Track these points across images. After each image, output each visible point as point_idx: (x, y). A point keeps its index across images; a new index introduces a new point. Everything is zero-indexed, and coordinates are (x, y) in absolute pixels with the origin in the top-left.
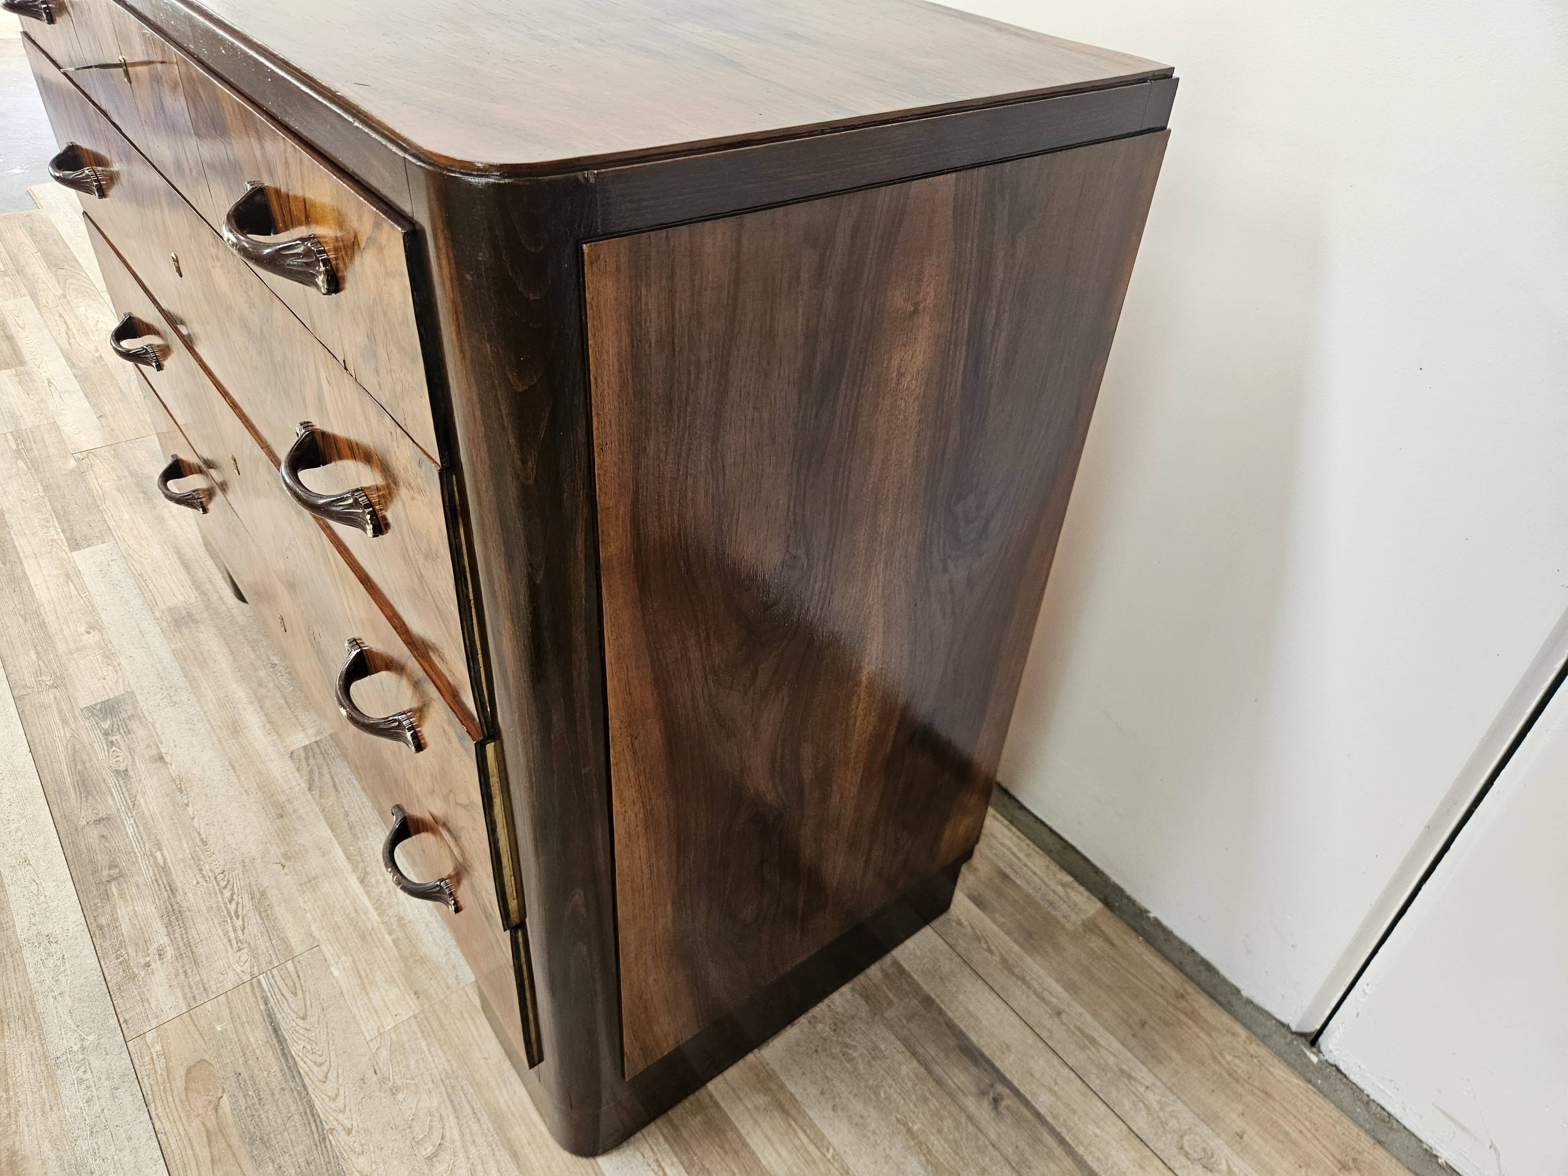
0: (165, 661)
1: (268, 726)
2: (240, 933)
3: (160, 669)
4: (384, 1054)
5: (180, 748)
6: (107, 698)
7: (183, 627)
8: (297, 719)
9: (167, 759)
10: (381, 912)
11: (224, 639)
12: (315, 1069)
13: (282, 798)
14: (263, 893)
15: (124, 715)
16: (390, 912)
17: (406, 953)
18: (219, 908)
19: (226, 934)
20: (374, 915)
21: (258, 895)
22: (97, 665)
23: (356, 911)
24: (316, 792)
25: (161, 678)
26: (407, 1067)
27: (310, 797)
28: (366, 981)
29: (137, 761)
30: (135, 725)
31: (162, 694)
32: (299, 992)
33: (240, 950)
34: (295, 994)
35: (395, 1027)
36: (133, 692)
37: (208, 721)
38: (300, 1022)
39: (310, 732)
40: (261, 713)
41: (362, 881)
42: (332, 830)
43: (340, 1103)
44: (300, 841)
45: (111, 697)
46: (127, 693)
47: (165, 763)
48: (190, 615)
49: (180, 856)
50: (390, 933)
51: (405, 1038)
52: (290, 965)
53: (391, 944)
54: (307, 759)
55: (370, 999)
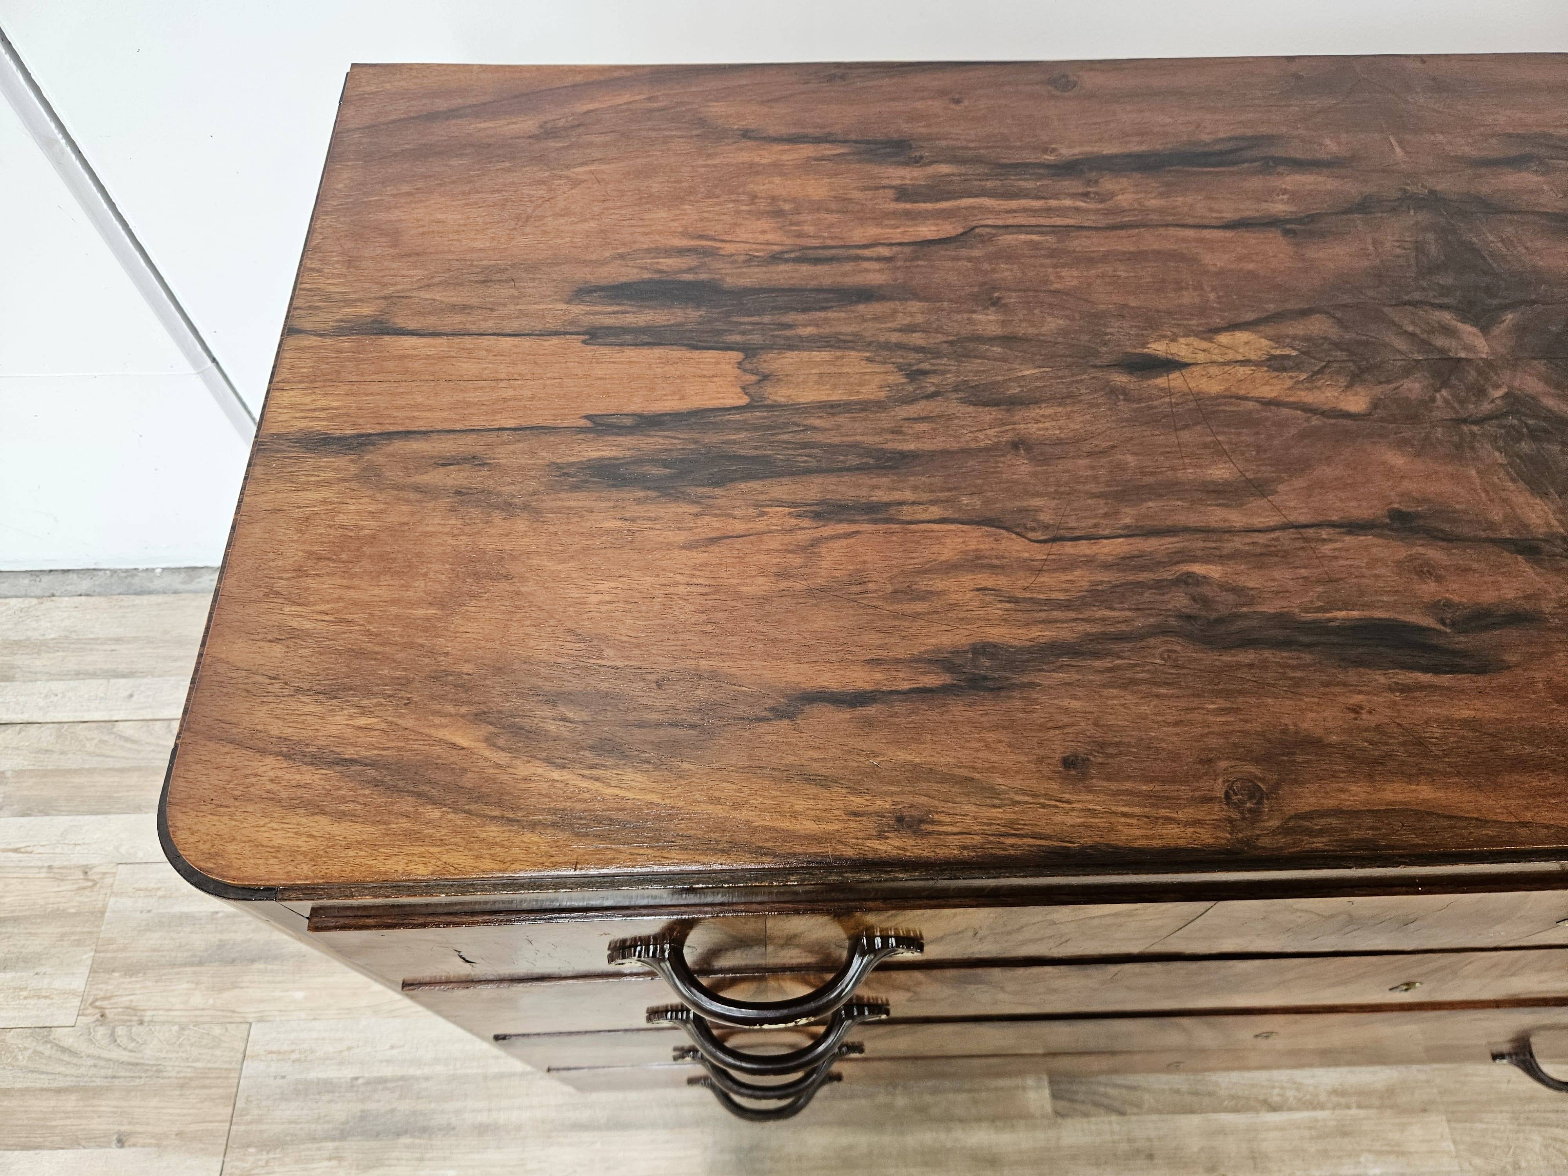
1: (999, 1123)
4: (1478, 1161)
10: (1321, 1107)
13: (1123, 1146)
16: (1323, 1097)
17: (1376, 1103)
20: (1320, 1114)
23: (1310, 1128)
24: (1129, 1109)
26: (1496, 1147)
27: (1134, 1118)
28: (1396, 1149)
35: (1454, 1142)
40: (974, 1124)
41: (1274, 1108)
42: (1192, 1112)
44: (1195, 1149)
50: (1348, 1107)
51: (1467, 1139)
53: (1362, 1111)
54: (1073, 1101)
55: (1416, 1152)
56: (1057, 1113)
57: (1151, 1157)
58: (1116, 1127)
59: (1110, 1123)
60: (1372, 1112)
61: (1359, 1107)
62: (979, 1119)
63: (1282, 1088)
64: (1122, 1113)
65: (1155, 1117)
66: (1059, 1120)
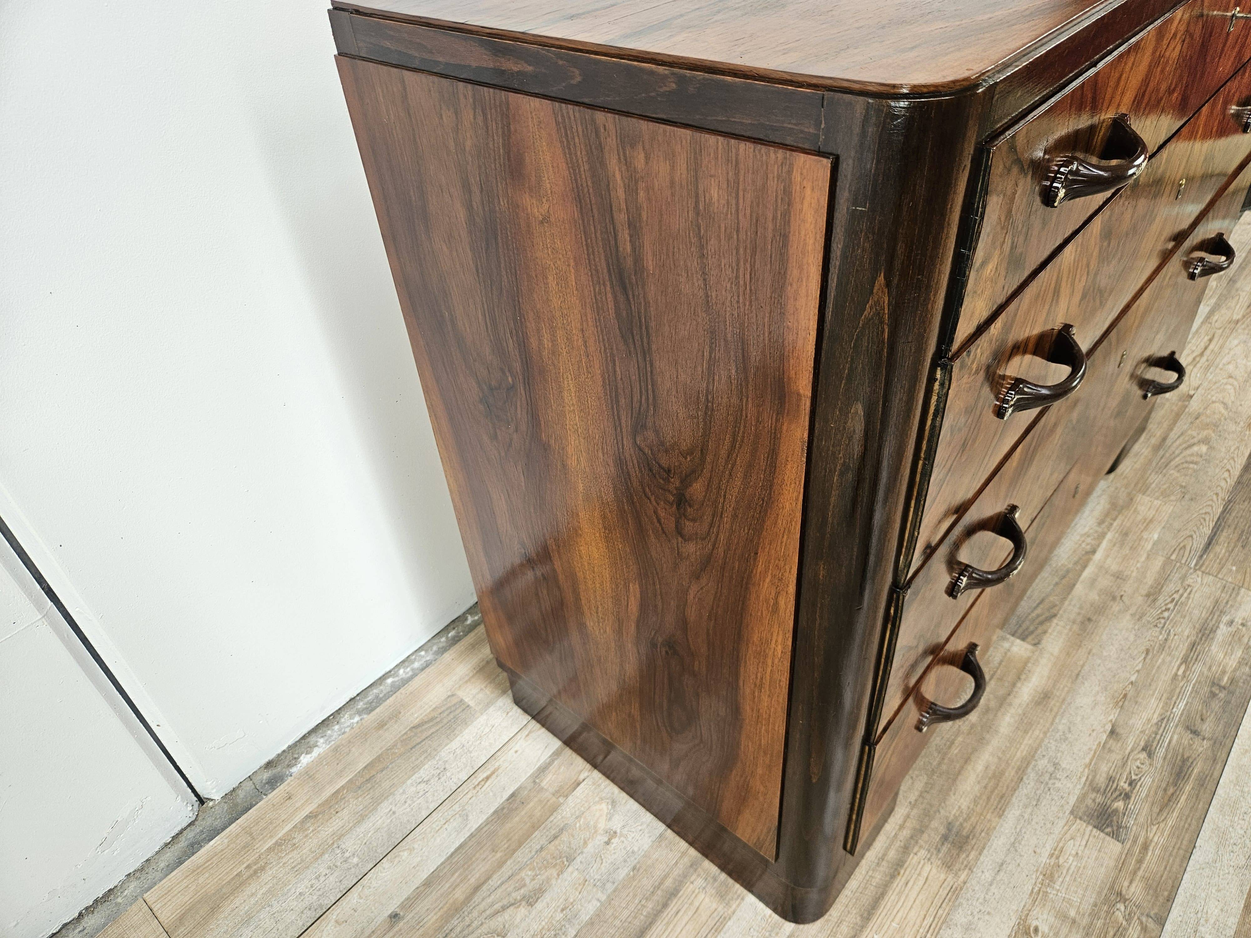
0: (1018, 813)
1: (1023, 677)
2: (1181, 592)
3: (1029, 810)
4: (1172, 498)
5: (1092, 725)
6: (1095, 830)
7: (964, 833)
8: (1001, 661)
9: (1109, 727)
10: (1105, 533)
11: (955, 780)
12: (1207, 519)
13: (1075, 627)
14: (1148, 595)
15: (1100, 799)
16: (1100, 530)
17: (1116, 513)
18: (1179, 612)
19: (1188, 598)
21: (1151, 598)
22: (1068, 879)
24: (1054, 611)
25: (1038, 800)
26: (1169, 487)
27: (1061, 612)
28: (1147, 521)
29: (1129, 748)
30: (1101, 780)
31: (1054, 784)
32: (1182, 545)
33: (1189, 586)
34: (1184, 547)
35: (1157, 499)
36: (1072, 812)
37: (1052, 724)
38: (1195, 536)
39: (1006, 645)
40: (1015, 690)
41: (1094, 552)
42: (1074, 585)
43: (1210, 503)
44: (1097, 598)
45: (1090, 828)
46: (1076, 817)
47: (1113, 726)
48: (945, 838)
49: (1168, 659)
50: (1111, 524)
51: (1158, 494)
52: (1173, 557)
53: (1117, 521)
54: (1032, 632)
55: (1154, 516)
56: (1035, 645)
57: (1089, 620)
58: (1062, 623)
59: (1057, 624)
60: (1120, 518)
61: (1115, 520)
62: (1014, 685)
63: (1083, 541)
64: (1055, 616)
65: (1067, 603)
66: (1040, 646)
